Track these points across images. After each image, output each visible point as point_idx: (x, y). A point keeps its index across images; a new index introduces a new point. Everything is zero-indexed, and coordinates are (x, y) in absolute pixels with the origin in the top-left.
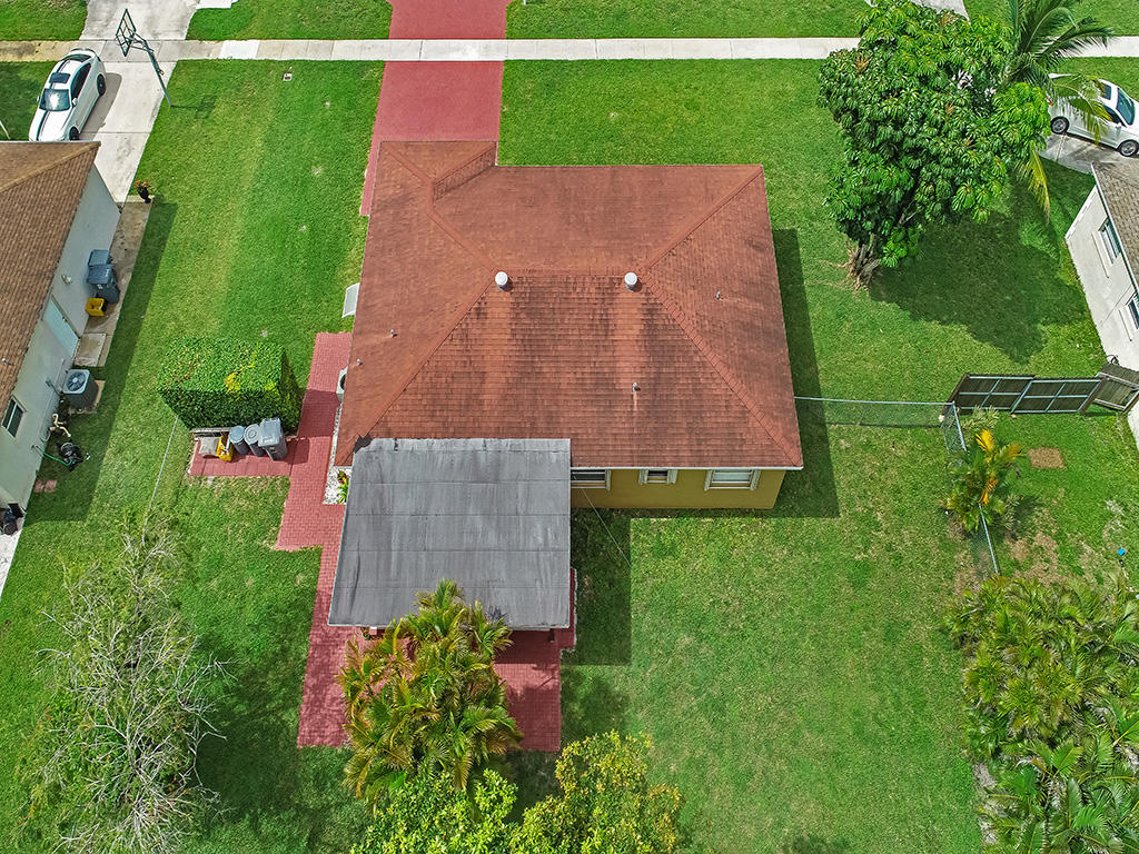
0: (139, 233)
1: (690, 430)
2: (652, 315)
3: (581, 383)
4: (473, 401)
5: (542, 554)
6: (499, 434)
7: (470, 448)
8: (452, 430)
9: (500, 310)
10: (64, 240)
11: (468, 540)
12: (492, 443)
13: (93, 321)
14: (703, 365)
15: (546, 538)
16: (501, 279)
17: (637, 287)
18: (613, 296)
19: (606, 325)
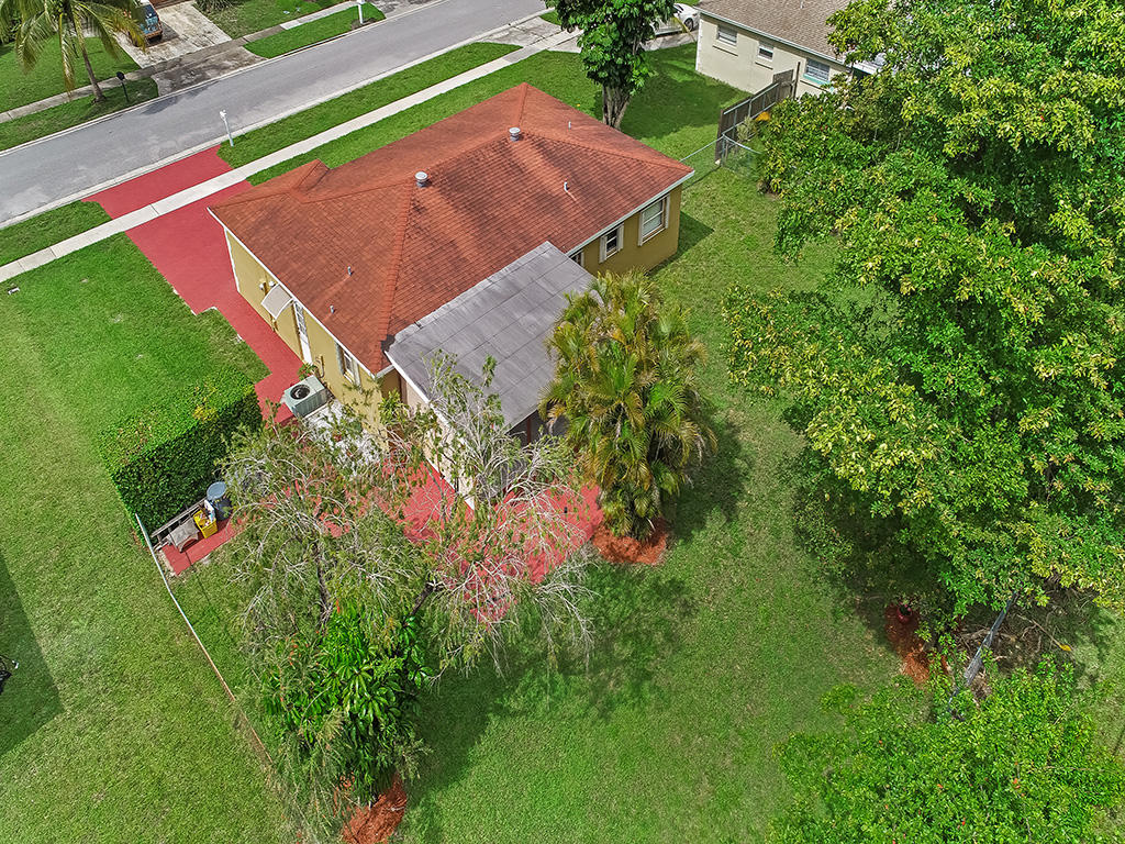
1: (618, 190)
2: (542, 147)
3: (527, 207)
7: (480, 290)
8: (456, 289)
9: (434, 199)
12: (495, 277)
14: (596, 154)
16: (421, 176)
17: (521, 136)
18: (508, 151)
19: (517, 168)
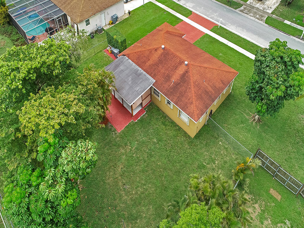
0: (125, 18)
1: (178, 97)
2: (186, 72)
3: (164, 73)
4: (145, 62)
5: (135, 92)
6: (144, 70)
7: (138, 69)
8: (138, 64)
9: (160, 52)
10: (111, 6)
11: (126, 80)
12: (142, 71)
13: (109, 24)
14: (190, 88)
15: (138, 90)
16: (163, 46)
17: (187, 65)
18: (181, 64)
19: (176, 68)
